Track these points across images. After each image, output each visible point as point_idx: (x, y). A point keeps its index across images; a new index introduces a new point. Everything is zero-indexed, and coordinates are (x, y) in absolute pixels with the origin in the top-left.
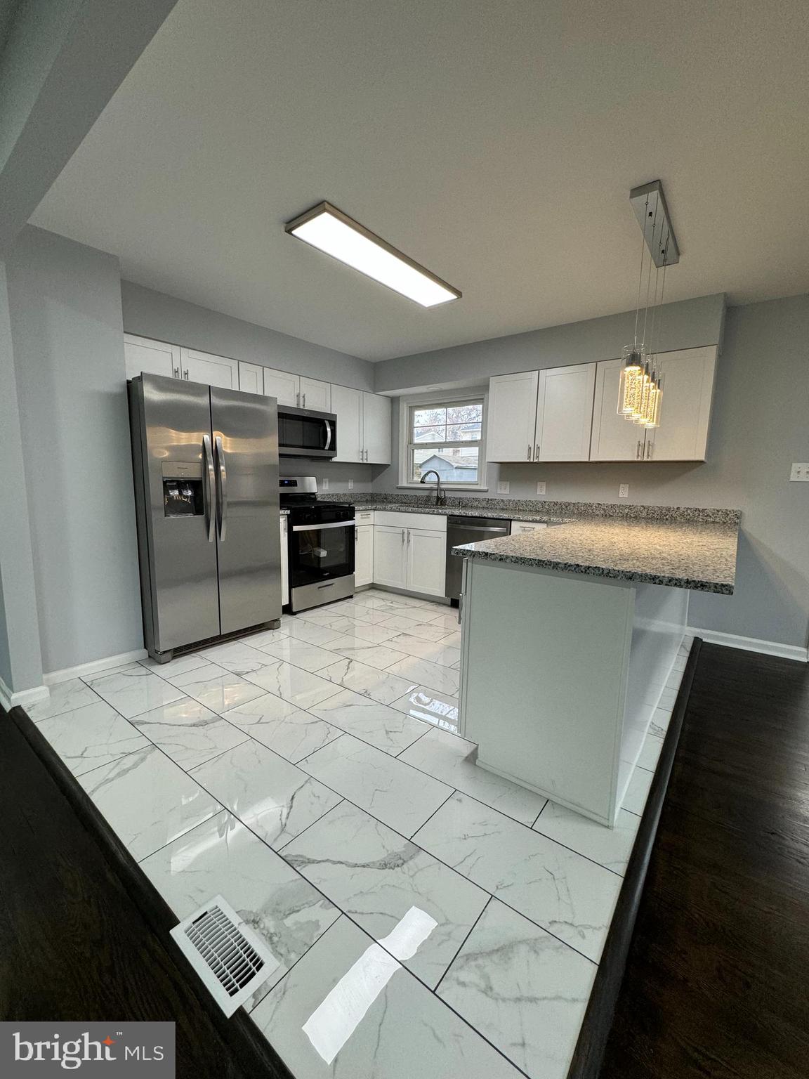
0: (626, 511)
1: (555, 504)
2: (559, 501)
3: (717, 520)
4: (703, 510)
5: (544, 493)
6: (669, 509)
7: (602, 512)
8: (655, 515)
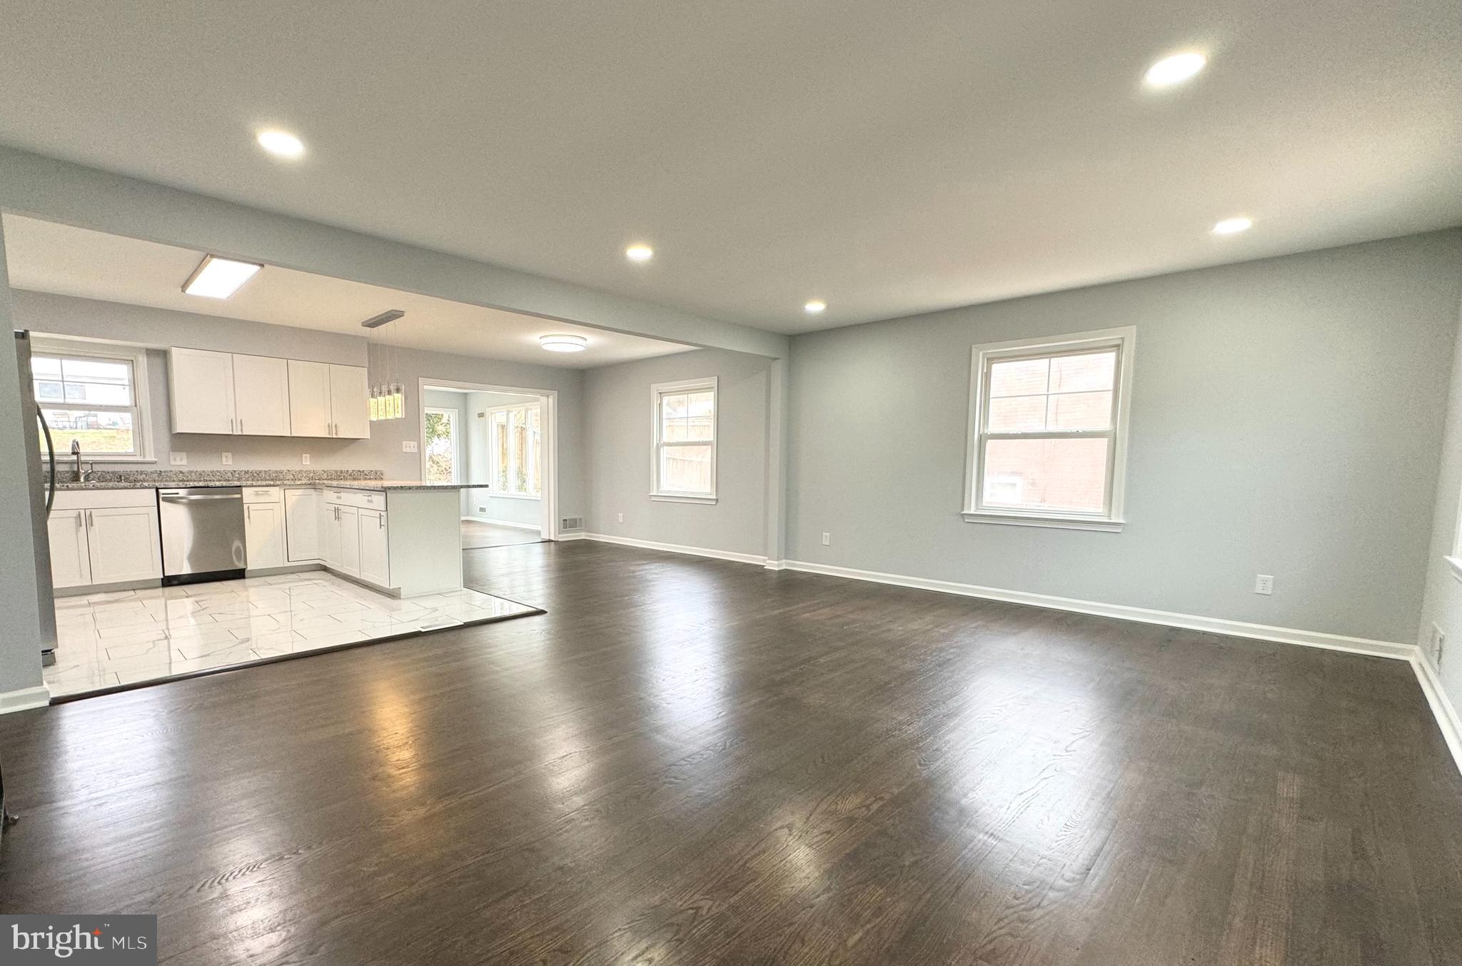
0: (312, 475)
1: (247, 472)
2: (250, 470)
3: (372, 477)
4: (363, 471)
5: (230, 462)
6: (341, 472)
7: (292, 477)
8: (333, 476)
